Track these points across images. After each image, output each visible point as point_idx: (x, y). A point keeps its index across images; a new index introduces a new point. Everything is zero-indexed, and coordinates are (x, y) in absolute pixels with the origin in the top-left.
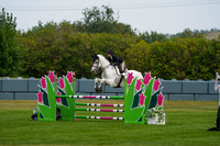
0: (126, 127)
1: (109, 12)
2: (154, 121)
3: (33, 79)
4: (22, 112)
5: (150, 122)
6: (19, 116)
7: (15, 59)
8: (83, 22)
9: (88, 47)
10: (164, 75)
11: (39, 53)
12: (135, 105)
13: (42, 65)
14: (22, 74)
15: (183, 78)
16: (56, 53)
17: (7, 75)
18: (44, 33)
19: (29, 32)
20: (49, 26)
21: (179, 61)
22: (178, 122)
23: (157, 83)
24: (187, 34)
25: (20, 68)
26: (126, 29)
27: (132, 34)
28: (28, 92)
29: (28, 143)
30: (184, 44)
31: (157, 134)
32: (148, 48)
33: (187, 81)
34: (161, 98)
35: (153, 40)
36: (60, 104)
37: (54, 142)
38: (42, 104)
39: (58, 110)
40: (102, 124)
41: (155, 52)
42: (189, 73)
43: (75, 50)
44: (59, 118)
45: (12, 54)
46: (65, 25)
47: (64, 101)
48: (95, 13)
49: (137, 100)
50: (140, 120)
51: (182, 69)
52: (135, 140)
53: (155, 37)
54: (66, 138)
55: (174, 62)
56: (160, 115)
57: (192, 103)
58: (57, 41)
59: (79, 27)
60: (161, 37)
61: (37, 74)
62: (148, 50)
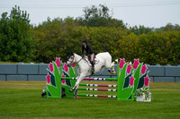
0: (119, 104)
1: (105, 9)
2: (142, 99)
3: (42, 64)
4: (34, 91)
5: (139, 99)
6: (31, 94)
7: (28, 48)
8: (84, 18)
9: (88, 39)
10: (150, 61)
11: (48, 43)
12: (126, 85)
13: (50, 52)
14: (34, 60)
15: (165, 64)
16: (61, 43)
17: (21, 61)
18: (52, 26)
19: (40, 26)
20: (56, 21)
21: (163, 50)
22: (161, 99)
23: (144, 68)
24: (169, 27)
25: (32, 55)
26: (119, 24)
27: (124, 27)
28: (38, 75)
29: (39, 116)
30: (166, 36)
31: (144, 110)
32: (137, 39)
33: (169, 66)
34: (147, 80)
35: (141, 33)
36: (65, 84)
37: (60, 116)
38: (50, 84)
39: (63, 89)
40: (99, 101)
41: (142, 42)
42: (170, 60)
43: (77, 40)
44: (63, 96)
45: (26, 44)
46: (69, 21)
47: (68, 82)
48: (93, 11)
49: (128, 82)
50: (130, 98)
51: (165, 56)
52: (126, 114)
53: (143, 30)
54: (70, 112)
55: (158, 50)
56: (147, 94)
57: (173, 84)
58: (62, 33)
59: (80, 22)
60: (147, 31)
61: (46, 60)
62: (137, 40)
